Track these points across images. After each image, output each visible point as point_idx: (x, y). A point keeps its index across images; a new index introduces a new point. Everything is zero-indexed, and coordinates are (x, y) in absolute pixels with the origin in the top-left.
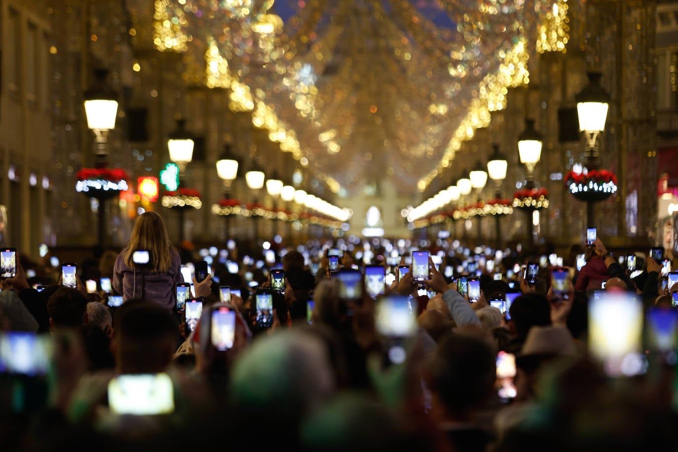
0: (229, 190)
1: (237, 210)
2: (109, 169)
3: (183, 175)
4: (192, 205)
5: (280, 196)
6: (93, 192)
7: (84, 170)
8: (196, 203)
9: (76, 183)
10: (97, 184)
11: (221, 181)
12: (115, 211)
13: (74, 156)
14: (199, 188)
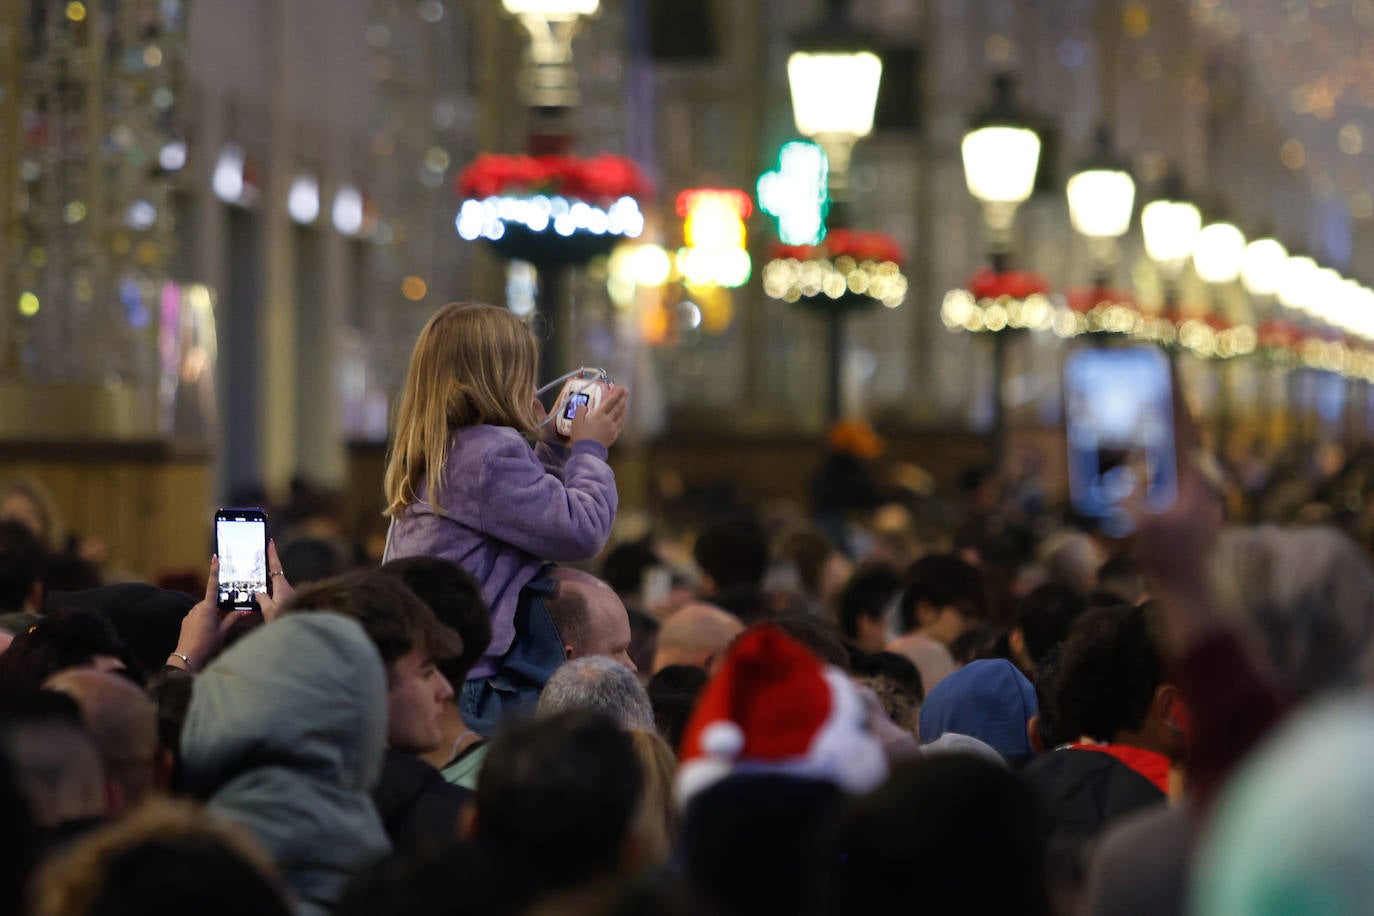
0: (1005, 238)
1: (1034, 314)
2: (574, 158)
3: (840, 185)
4: (874, 294)
5: (1189, 265)
6: (518, 242)
7: (490, 162)
8: (888, 286)
9: (456, 209)
10: (535, 212)
11: (976, 208)
12: (594, 313)
13: (448, 113)
14: (900, 232)
